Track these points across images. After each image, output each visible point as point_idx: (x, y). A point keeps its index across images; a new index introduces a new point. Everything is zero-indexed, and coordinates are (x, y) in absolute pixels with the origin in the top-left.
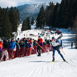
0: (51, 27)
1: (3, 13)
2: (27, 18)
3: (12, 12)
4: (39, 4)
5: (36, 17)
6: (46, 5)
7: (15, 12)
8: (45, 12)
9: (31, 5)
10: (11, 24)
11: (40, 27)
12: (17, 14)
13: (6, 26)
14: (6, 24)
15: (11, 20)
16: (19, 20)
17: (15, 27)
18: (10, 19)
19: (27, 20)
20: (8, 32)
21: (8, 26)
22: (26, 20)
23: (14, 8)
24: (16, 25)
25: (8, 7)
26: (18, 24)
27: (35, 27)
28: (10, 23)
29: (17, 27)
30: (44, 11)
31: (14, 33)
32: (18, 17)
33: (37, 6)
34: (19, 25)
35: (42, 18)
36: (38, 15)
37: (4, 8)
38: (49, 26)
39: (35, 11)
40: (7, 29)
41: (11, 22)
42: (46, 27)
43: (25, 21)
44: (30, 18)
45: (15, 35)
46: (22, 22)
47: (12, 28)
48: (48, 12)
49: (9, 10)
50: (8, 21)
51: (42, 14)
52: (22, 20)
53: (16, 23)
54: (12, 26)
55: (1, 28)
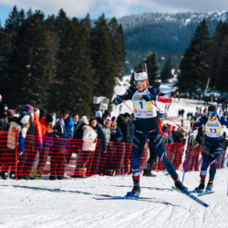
0: (225, 94)
1: (73, 35)
2: (149, 58)
3: (101, 34)
4: (192, 16)
5: (179, 56)
6: (218, 19)
7: (110, 35)
8: (211, 41)
9: (167, 15)
10: (93, 71)
11: (190, 92)
12: (116, 42)
13: (78, 76)
14: (80, 72)
15: (94, 57)
16: (124, 61)
17: (107, 83)
18: (93, 54)
19: (149, 65)
20: (83, 97)
21: (84, 79)
23: (108, 22)
24: (112, 77)
25: (88, 15)
26: (117, 76)
27: (174, 90)
28: (92, 68)
29: (113, 83)
30: (206, 39)
31: (99, 100)
32: (119, 53)
33: (188, 21)
34: (121, 79)
35: (197, 62)
36: (187, 51)
37: (75, 19)
38: (219, 90)
39: (179, 37)
40: (79, 88)
41: (95, 65)
42: (209, 92)
44: (160, 60)
45: (101, 108)
47: (98, 86)
48: (220, 45)
49: (93, 26)
50: (85, 61)
51: (201, 49)
52: (131, 62)
53: (112, 70)
54: (98, 79)
55: (61, 82)
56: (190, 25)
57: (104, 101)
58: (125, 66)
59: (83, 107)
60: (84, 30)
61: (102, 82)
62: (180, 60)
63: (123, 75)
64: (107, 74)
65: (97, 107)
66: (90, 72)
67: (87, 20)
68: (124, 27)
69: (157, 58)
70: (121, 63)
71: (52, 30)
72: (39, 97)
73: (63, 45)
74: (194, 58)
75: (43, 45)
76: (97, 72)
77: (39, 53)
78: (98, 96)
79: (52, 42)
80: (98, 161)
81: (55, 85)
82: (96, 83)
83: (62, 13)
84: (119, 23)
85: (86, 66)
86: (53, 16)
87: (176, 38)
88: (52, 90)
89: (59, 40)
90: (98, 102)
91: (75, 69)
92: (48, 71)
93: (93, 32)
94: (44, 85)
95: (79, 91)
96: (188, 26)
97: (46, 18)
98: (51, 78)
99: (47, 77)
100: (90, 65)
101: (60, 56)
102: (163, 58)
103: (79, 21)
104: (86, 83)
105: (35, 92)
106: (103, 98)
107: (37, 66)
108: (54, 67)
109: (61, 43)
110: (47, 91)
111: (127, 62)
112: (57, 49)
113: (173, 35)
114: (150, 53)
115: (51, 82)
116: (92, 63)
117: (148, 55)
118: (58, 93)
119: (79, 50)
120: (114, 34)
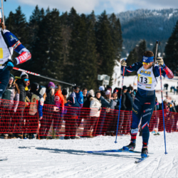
1: (81, 27)
2: (140, 44)
3: (103, 26)
4: (174, 12)
5: (164, 43)
7: (110, 27)
9: (154, 11)
10: (98, 55)
12: (115, 32)
13: (85, 59)
14: (87, 55)
15: (98, 45)
16: (121, 47)
17: (108, 64)
18: (98, 42)
19: (140, 50)
20: (90, 75)
21: (91, 61)
22: (136, 50)
23: (108, 17)
24: (112, 59)
25: (93, 12)
26: (116, 58)
28: (97, 53)
29: (113, 64)
31: (102, 77)
32: (117, 41)
33: (170, 15)
34: (119, 61)
36: (170, 38)
37: (83, 15)
39: (164, 28)
40: (86, 68)
41: (99, 50)
43: (134, 50)
44: (149, 46)
45: (104, 83)
46: (128, 55)
47: (101, 67)
49: (97, 20)
52: (127, 48)
53: (112, 54)
54: (101, 61)
55: (73, 64)
56: (173, 19)
57: (106, 78)
58: (122, 50)
59: (90, 83)
60: (90, 23)
61: (104, 64)
62: (165, 45)
63: (120, 58)
64: (108, 57)
65: (100, 83)
66: (95, 56)
67: (92, 15)
68: (121, 21)
69: (146, 44)
70: (119, 49)
71: (66, 24)
72: (56, 75)
73: (74, 36)
74: (175, 44)
75: (59, 35)
76: (101, 56)
77: (56, 41)
78: (101, 74)
79: (66, 33)
80: (102, 124)
81: (68, 66)
82: (99, 64)
83: (73, 11)
84: (117, 17)
85: (92, 51)
86: (66, 13)
87: (161, 29)
88: (66, 70)
89: (71, 31)
90: (101, 79)
91: (83, 53)
92: (63, 56)
93: (97, 25)
94: (60, 66)
95: (86, 71)
96: (170, 19)
97: (61, 14)
98: (65, 60)
99: (62, 60)
100: (95, 51)
101: (71, 44)
102: (151, 44)
103: (86, 16)
104: (92, 64)
105: (53, 71)
106: (105, 76)
107: (54, 51)
108: (67, 52)
109: (72, 33)
110: (62, 71)
111: (124, 48)
112: (70, 39)
113: (159, 26)
114: (141, 41)
115: (65, 64)
116: (97, 49)
117: (140, 42)
118: (70, 72)
119: (86, 39)
120: (113, 26)
